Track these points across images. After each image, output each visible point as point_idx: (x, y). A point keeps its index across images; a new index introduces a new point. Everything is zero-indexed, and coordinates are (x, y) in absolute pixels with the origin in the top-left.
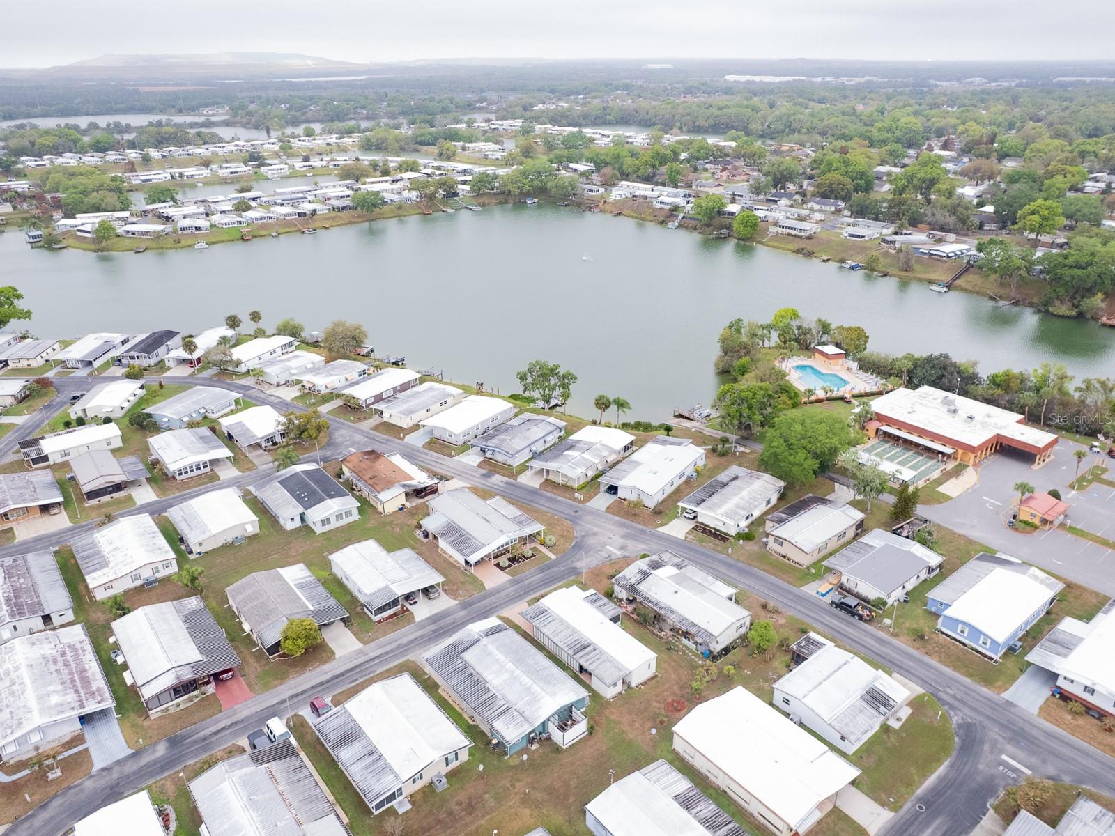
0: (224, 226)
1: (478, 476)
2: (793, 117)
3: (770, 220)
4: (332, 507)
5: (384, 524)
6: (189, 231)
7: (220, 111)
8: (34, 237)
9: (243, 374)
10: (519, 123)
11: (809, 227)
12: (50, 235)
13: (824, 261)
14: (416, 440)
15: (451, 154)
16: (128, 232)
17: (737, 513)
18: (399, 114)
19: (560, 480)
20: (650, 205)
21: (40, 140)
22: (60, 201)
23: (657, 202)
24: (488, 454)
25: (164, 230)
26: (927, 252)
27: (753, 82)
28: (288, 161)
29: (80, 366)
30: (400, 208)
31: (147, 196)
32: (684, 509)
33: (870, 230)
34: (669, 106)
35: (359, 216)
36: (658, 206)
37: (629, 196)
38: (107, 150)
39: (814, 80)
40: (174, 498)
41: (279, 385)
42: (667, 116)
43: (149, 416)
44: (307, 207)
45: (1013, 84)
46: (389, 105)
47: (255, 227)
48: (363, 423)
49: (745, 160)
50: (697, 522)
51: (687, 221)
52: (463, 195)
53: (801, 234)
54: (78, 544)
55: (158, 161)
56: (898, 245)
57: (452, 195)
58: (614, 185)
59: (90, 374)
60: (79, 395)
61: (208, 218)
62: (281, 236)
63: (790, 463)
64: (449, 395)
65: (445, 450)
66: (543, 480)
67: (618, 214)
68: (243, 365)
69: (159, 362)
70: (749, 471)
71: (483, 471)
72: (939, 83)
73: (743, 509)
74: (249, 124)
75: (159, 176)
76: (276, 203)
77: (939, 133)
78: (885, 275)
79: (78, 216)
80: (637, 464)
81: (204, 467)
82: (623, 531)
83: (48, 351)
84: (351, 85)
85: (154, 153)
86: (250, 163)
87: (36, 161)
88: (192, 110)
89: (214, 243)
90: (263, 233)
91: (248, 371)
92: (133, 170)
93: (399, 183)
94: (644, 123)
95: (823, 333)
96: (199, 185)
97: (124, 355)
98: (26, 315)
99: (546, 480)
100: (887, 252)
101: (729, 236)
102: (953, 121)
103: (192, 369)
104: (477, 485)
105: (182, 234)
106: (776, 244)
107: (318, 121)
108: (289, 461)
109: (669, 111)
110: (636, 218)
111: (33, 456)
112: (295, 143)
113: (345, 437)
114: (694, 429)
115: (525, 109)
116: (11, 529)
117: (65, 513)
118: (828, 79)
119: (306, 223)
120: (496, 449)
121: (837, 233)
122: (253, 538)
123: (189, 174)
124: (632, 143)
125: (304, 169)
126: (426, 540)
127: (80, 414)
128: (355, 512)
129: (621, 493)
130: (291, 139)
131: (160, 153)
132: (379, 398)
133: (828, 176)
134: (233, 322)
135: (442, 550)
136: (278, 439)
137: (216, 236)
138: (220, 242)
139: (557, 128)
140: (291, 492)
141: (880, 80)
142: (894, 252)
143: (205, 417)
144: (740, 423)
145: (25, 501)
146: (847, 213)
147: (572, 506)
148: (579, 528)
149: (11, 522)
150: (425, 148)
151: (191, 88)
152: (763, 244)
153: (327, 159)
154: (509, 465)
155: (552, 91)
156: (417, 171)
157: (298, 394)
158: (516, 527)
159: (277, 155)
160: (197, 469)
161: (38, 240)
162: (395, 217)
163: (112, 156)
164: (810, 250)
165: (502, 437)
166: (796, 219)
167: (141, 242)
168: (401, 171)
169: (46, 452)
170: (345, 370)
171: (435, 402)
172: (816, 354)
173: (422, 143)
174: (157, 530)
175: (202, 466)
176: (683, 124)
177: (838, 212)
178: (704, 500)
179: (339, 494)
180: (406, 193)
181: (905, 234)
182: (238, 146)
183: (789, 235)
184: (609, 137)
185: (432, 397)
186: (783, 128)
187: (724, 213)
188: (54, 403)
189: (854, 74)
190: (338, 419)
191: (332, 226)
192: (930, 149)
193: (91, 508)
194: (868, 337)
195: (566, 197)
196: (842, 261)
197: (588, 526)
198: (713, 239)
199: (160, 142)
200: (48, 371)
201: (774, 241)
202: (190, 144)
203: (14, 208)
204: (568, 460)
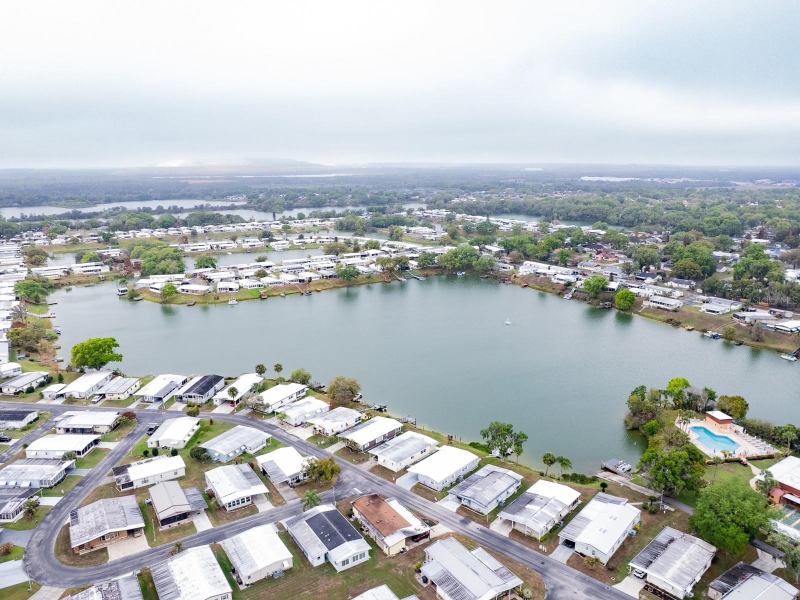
0: (249, 288)
1: (458, 522)
2: (640, 211)
3: (643, 295)
4: (351, 550)
5: (390, 566)
6: (225, 291)
7: (240, 198)
8: (122, 291)
9: (270, 414)
10: (444, 213)
11: (674, 303)
12: (133, 290)
13: (689, 330)
14: (405, 483)
15: (399, 235)
16: (183, 290)
17: (683, 579)
18: (360, 203)
19: (525, 532)
20: (549, 280)
21: (129, 221)
22: (140, 265)
23: (555, 279)
24: (464, 502)
25: (208, 290)
26: (773, 327)
27: (602, 182)
28: (288, 238)
29: (153, 401)
30: (369, 277)
31: (196, 263)
32: (633, 569)
33: (721, 306)
34: (548, 202)
35: (341, 283)
36: (555, 281)
37: (533, 272)
38: (170, 226)
39: (645, 180)
40: (225, 528)
41: (296, 426)
42: (548, 209)
43: (205, 450)
44: (304, 276)
45: (795, 185)
46: (353, 197)
47: (270, 289)
48: (362, 465)
49: (612, 245)
50: (646, 582)
51: (579, 294)
52: (412, 268)
53: (668, 308)
54: (157, 570)
55: (201, 235)
56: (747, 320)
57: (405, 268)
58: (521, 263)
59: (160, 408)
60: (153, 427)
61: (237, 281)
62: (287, 296)
63: (724, 535)
64: (427, 445)
65: (428, 495)
66: (511, 530)
67: (525, 286)
68: (270, 407)
69: (209, 400)
70: (682, 534)
71: (462, 518)
72: (738, 183)
73: (687, 574)
74: (259, 208)
75: (204, 246)
76: (283, 271)
77: (753, 224)
78: (740, 344)
79: (151, 276)
80: (587, 520)
81: (247, 501)
82: (585, 586)
83: (132, 388)
84: (325, 180)
85: (199, 230)
86: (263, 239)
87: (124, 234)
88: (223, 197)
89: (242, 300)
90: (275, 293)
91: (273, 412)
92: (186, 242)
93: (366, 258)
94: (532, 213)
95: (709, 399)
96: (229, 253)
97: (185, 394)
98: (119, 358)
99: (513, 529)
100: (739, 325)
101: (612, 307)
102: (761, 215)
103: (233, 408)
104: (459, 530)
105: (221, 293)
106: (650, 315)
107: (305, 207)
108: (312, 502)
109: (548, 205)
110: (539, 289)
111: (123, 482)
112: (292, 224)
113: (350, 478)
114: (622, 485)
115: (446, 201)
116: (106, 548)
117: (144, 536)
118: (656, 180)
119: (304, 288)
120: (471, 500)
121: (696, 307)
122: (288, 572)
123: (223, 246)
124: (525, 229)
125: (299, 244)
126: (425, 585)
127: (155, 445)
128: (367, 554)
129: (578, 548)
130: (289, 221)
131: (203, 230)
132: (373, 445)
133: (680, 262)
134: (261, 370)
135: (440, 596)
136: (301, 478)
137: (243, 295)
138: (246, 299)
139: (470, 216)
140: (317, 532)
141: (694, 181)
142: (744, 325)
143: (245, 453)
144: (666, 486)
145: (118, 525)
146: (699, 291)
147: (539, 557)
148: (548, 580)
149: (106, 542)
150: (380, 230)
151: (221, 181)
152: (639, 314)
153: (315, 237)
154: (482, 513)
155: (463, 188)
156: (378, 248)
157: (311, 435)
158: (499, 581)
159: (280, 232)
160: (242, 502)
161: (124, 293)
162: (365, 283)
163: (172, 231)
164: (677, 321)
165: (474, 487)
166: (662, 296)
167: (192, 298)
168: (367, 248)
169: (132, 479)
170: (346, 417)
171: (418, 451)
172: (707, 418)
173: (378, 226)
174: (216, 562)
175: (246, 500)
176: (559, 214)
177: (692, 289)
178: (651, 562)
179: (354, 537)
180: (373, 266)
181: (751, 311)
182: (254, 225)
183: (659, 308)
184: (508, 224)
185: (415, 446)
186: (633, 218)
187: (607, 289)
188: (136, 432)
189: (674, 176)
190: (343, 460)
191: (322, 290)
192: (749, 237)
193: (164, 532)
194: (747, 405)
195: (486, 271)
196: (705, 331)
197: (555, 579)
198: (600, 309)
199: (203, 221)
200: (131, 404)
201: (648, 312)
202: (222, 223)
203: (111, 269)
204: (531, 514)
